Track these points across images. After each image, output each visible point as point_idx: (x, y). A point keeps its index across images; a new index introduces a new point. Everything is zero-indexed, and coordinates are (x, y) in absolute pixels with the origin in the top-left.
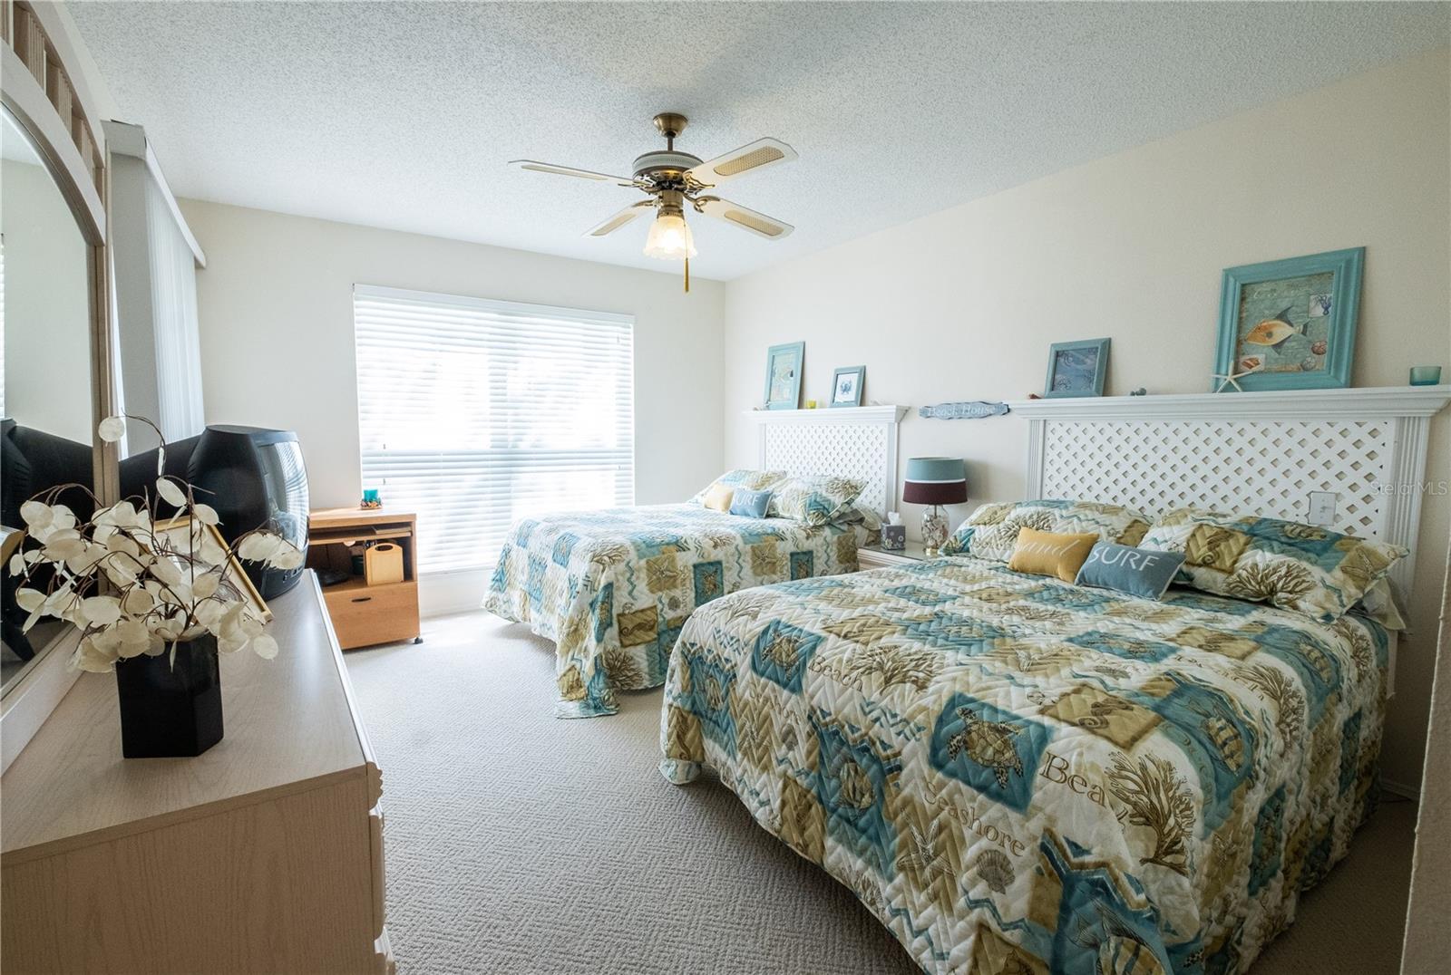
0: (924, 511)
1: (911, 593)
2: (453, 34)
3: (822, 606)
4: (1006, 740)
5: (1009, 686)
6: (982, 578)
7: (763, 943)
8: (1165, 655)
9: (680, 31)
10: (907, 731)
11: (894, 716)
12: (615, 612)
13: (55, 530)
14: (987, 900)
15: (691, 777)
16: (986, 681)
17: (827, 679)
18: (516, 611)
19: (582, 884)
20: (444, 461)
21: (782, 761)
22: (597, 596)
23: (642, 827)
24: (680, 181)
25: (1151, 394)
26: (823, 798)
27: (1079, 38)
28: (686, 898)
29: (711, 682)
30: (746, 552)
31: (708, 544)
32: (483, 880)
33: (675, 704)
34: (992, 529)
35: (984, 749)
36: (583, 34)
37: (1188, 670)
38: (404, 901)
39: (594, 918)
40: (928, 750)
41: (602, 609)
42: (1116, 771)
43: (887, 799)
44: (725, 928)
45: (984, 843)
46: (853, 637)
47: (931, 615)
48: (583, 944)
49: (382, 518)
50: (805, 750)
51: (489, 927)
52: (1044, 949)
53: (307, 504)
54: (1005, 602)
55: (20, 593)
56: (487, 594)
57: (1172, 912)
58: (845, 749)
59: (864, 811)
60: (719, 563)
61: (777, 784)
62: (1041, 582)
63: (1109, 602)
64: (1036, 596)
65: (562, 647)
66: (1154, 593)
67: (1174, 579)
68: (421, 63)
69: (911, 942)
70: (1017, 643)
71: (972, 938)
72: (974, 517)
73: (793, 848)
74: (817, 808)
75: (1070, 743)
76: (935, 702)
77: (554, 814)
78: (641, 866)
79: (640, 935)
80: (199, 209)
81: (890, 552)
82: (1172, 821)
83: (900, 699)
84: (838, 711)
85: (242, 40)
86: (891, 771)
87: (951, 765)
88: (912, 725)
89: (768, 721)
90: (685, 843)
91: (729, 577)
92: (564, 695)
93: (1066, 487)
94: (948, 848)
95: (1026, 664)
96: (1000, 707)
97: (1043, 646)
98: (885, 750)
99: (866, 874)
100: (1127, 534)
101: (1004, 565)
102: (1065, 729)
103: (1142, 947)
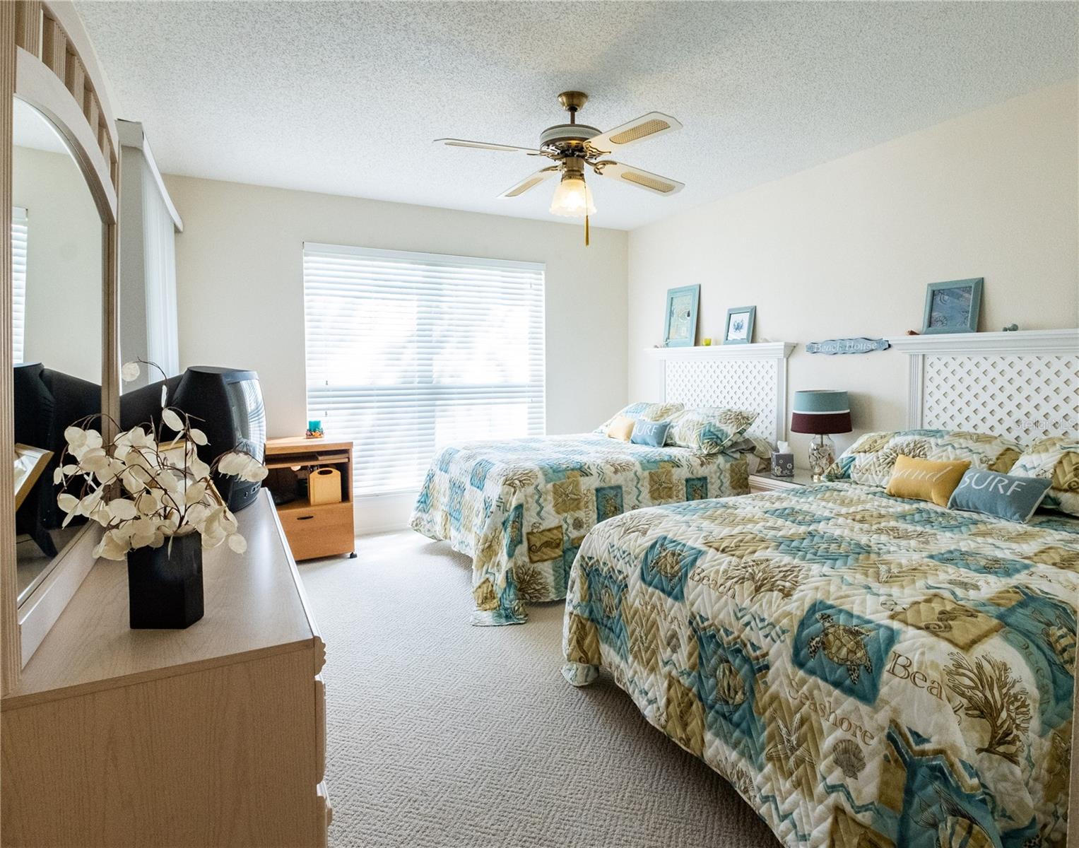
0: (810, 441)
1: (790, 514)
2: (389, 37)
3: (706, 524)
4: (858, 642)
5: (866, 595)
6: (859, 501)
7: (648, 826)
8: (1018, 571)
9: (577, 26)
10: (773, 634)
11: (763, 620)
12: (525, 530)
13: (88, 449)
14: (842, 786)
15: (589, 679)
16: (845, 591)
17: (705, 588)
18: (438, 530)
19: (490, 768)
20: (377, 396)
21: (667, 663)
22: (509, 516)
23: (544, 722)
24: (581, 150)
25: (1023, 330)
26: (703, 696)
27: (934, 14)
28: (581, 784)
29: (606, 592)
30: (645, 478)
31: (609, 470)
32: (406, 761)
33: (575, 612)
34: (871, 457)
35: (839, 649)
36: (497, 32)
37: (1036, 584)
38: (338, 776)
39: (500, 798)
40: (792, 650)
41: (513, 528)
42: (954, 669)
43: (757, 695)
44: (615, 811)
45: (839, 733)
46: (730, 551)
47: (805, 533)
48: (489, 819)
49: (324, 446)
50: (687, 652)
51: (409, 801)
52: (891, 829)
53: (265, 433)
54: (876, 523)
55: (60, 498)
56: (413, 515)
57: (1007, 798)
58: (720, 651)
59: (737, 707)
60: (619, 487)
61: (662, 684)
62: (915, 506)
63: (977, 524)
64: (907, 518)
65: (477, 562)
66: (1020, 516)
67: (1042, 503)
68: (363, 61)
69: (778, 825)
70: (880, 559)
71: (830, 820)
72: (855, 446)
73: (677, 742)
74: (697, 704)
75: (914, 644)
76: (798, 608)
77: (467, 708)
78: (542, 755)
79: (539, 814)
80: (179, 182)
81: (779, 478)
82: (1004, 715)
83: (768, 606)
84: (715, 617)
85: (220, 50)
86: (760, 670)
87: (811, 663)
88: (778, 628)
89: (655, 626)
90: (582, 737)
91: (629, 500)
92: (479, 605)
93: (945, 417)
94: (809, 739)
95: (885, 576)
96: (856, 612)
97: (904, 562)
98: (755, 651)
99: (740, 765)
100: (999, 461)
101: (883, 490)
102: (911, 631)
103: (974, 825)
